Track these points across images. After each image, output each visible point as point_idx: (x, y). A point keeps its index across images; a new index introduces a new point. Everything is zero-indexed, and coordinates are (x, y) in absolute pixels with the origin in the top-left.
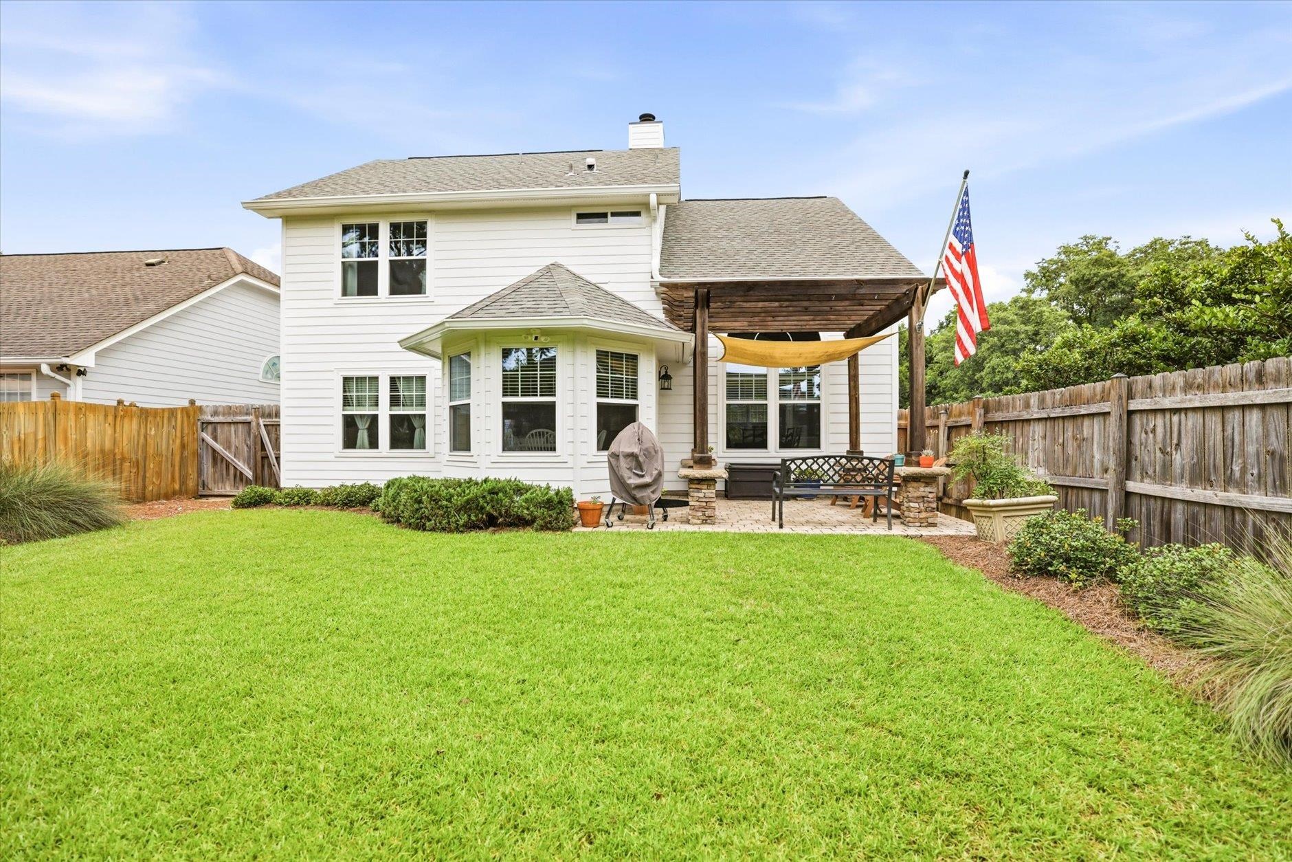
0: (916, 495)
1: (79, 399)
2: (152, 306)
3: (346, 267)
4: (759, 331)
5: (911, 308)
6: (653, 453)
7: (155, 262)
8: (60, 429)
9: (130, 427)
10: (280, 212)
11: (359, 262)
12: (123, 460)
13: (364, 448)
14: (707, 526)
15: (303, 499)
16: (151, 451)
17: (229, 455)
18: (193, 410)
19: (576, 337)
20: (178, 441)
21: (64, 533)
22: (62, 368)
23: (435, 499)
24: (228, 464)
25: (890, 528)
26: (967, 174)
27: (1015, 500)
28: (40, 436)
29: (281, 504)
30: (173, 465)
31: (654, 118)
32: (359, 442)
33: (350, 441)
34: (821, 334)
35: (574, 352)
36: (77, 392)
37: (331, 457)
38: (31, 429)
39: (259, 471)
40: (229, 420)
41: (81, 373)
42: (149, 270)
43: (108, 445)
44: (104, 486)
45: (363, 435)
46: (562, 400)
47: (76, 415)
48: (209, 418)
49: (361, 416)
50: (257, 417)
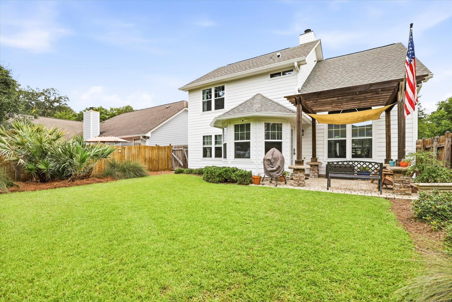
0: (398, 180)
1: (148, 145)
2: (164, 119)
3: (204, 103)
4: (342, 110)
5: (397, 93)
6: (277, 159)
7: (168, 107)
8: (141, 152)
9: (155, 151)
10: (188, 89)
11: (207, 101)
12: (154, 160)
13: (209, 157)
14: (299, 187)
15: (191, 172)
16: (160, 158)
17: (178, 159)
18: (170, 147)
19: (258, 119)
20: (167, 155)
21: (134, 177)
22: (144, 137)
23: (211, 173)
24: (178, 162)
25: (381, 194)
26: (411, 25)
27: (436, 184)
28: (137, 154)
29: (185, 173)
30: (165, 162)
31: (310, 30)
32: (207, 156)
33: (205, 155)
34: (372, 107)
35: (256, 124)
36: (148, 143)
37: (200, 160)
38: (135, 152)
39: (184, 163)
40: (178, 149)
41: (148, 138)
42: (166, 109)
43: (150, 156)
44: (144, 166)
45: (208, 153)
46: (252, 141)
47: (144, 149)
48: (173, 149)
49: (208, 147)
50: (184, 148)
